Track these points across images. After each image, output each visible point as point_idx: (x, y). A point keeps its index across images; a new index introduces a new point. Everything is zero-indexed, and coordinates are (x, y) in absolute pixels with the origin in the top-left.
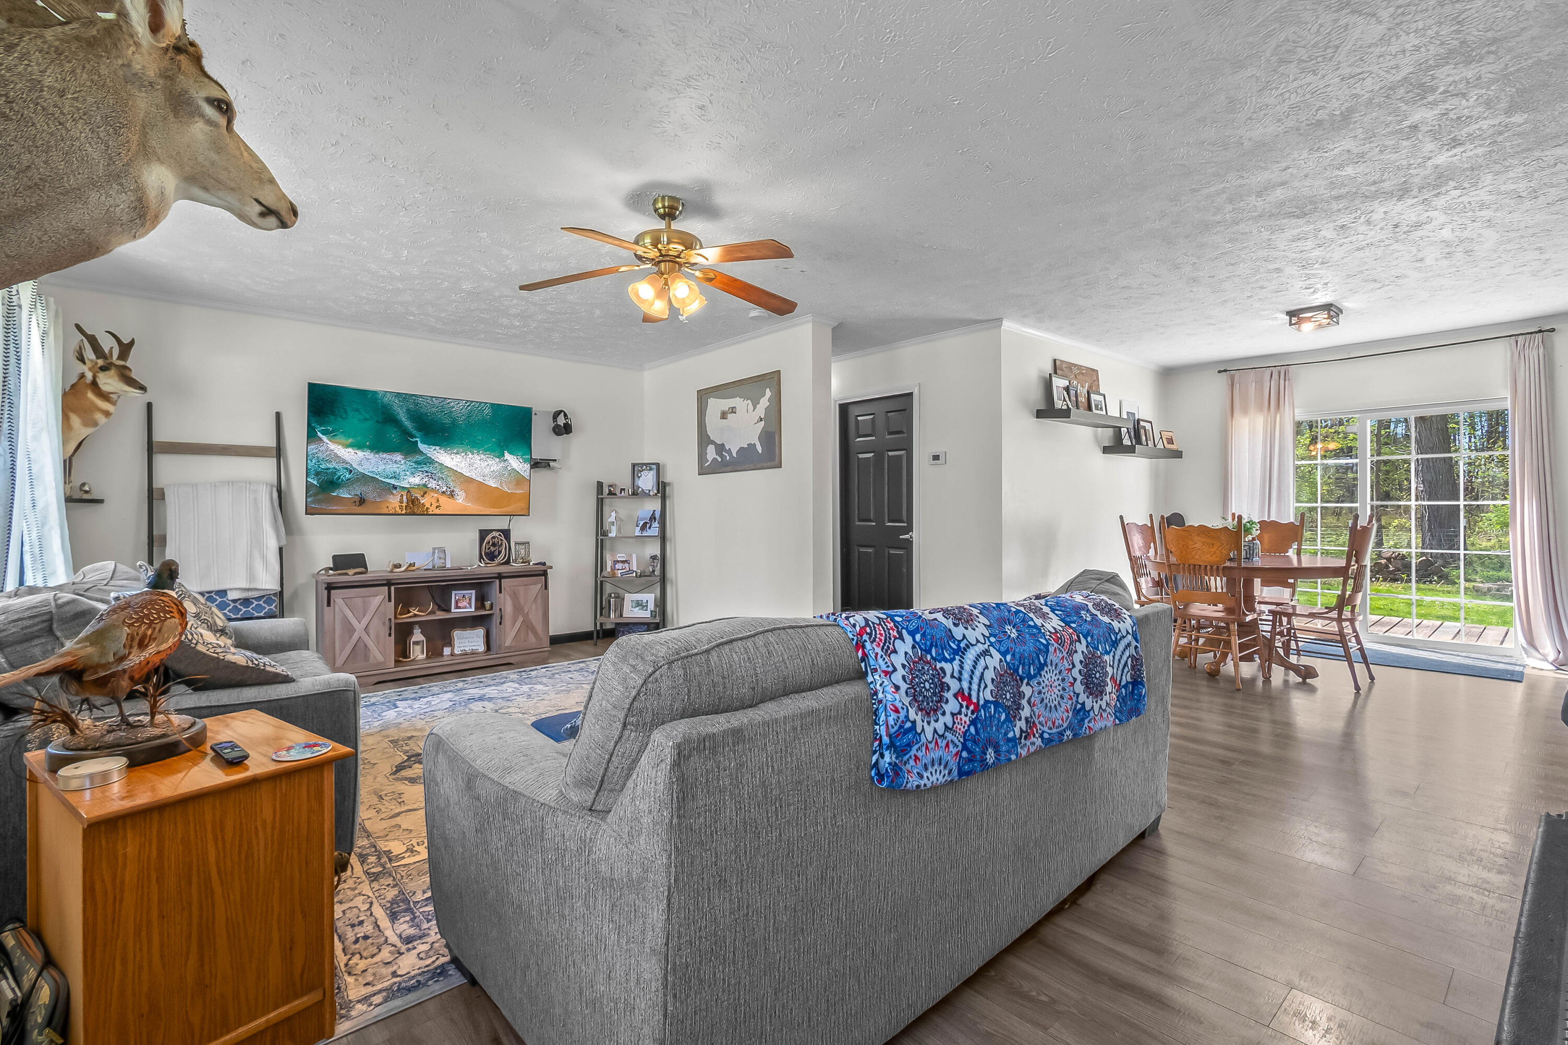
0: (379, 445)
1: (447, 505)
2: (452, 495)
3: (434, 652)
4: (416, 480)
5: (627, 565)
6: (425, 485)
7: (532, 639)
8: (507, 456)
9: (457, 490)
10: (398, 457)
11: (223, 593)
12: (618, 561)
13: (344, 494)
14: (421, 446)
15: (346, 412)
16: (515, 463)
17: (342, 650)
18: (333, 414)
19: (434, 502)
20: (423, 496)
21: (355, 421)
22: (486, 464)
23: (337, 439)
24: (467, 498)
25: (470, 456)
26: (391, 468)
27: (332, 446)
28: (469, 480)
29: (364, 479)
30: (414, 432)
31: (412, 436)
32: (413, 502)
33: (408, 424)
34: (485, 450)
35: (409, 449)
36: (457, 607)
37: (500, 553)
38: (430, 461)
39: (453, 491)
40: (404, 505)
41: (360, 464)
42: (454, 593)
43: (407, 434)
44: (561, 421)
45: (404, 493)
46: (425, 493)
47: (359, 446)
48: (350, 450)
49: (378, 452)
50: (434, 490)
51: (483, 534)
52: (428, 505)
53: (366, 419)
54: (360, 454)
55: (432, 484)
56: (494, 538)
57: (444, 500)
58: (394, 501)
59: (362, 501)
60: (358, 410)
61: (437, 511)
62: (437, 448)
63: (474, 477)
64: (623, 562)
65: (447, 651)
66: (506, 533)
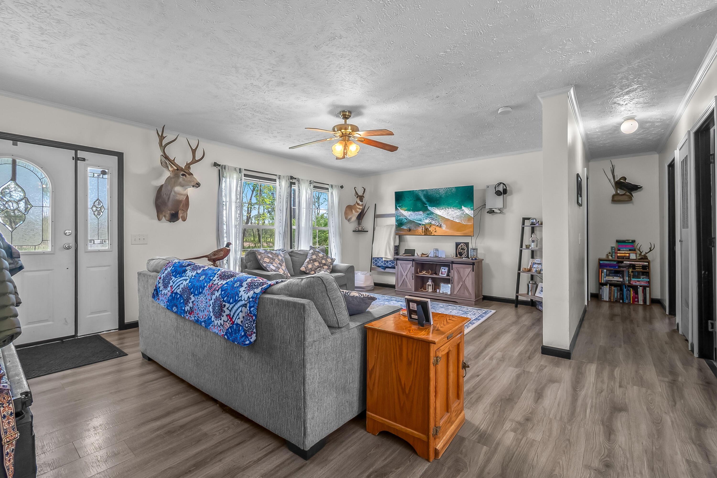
0: (415, 209)
1: (439, 231)
2: (441, 226)
3: (434, 290)
4: (427, 221)
5: (540, 266)
6: (430, 223)
7: (467, 294)
8: (463, 208)
9: (442, 224)
10: (421, 213)
11: (382, 258)
12: (536, 263)
13: (404, 227)
14: (429, 208)
15: (405, 199)
16: (467, 211)
17: (400, 281)
18: (402, 200)
19: (434, 229)
20: (430, 227)
21: (408, 201)
22: (454, 212)
23: (403, 208)
24: (447, 228)
25: (447, 209)
26: (419, 217)
27: (401, 211)
28: (448, 220)
29: (411, 222)
30: (426, 203)
31: (426, 204)
32: (426, 230)
33: (424, 200)
34: (453, 207)
35: (425, 209)
36: (442, 274)
37: (464, 253)
38: (432, 213)
39: (441, 225)
40: (423, 231)
41: (409, 216)
42: (442, 267)
43: (424, 204)
44: (501, 189)
45: (423, 226)
46: (431, 226)
47: (409, 210)
48: (406, 212)
49: (414, 212)
50: (434, 225)
51: (457, 245)
52: (432, 231)
53: (411, 200)
54: (409, 213)
55: (433, 222)
56: (462, 246)
57: (437, 228)
58: (420, 230)
59: (410, 230)
60: (408, 197)
61: (436, 234)
62: (435, 208)
63: (449, 218)
64: (538, 264)
65: (438, 291)
66: (467, 244)
